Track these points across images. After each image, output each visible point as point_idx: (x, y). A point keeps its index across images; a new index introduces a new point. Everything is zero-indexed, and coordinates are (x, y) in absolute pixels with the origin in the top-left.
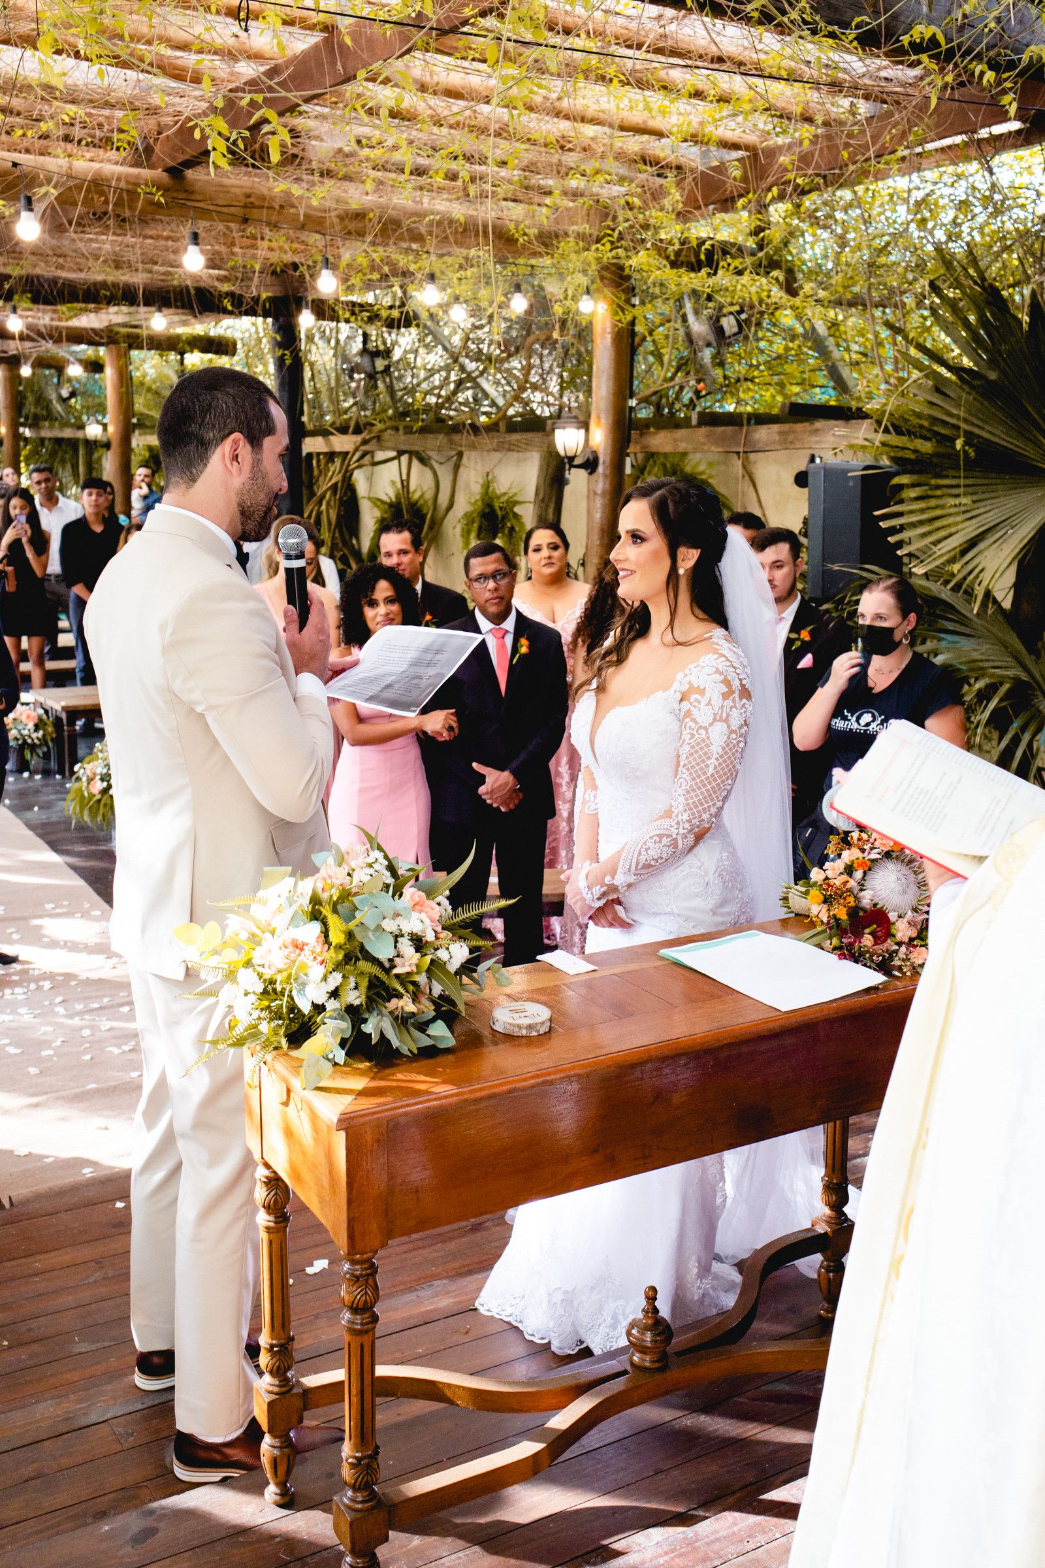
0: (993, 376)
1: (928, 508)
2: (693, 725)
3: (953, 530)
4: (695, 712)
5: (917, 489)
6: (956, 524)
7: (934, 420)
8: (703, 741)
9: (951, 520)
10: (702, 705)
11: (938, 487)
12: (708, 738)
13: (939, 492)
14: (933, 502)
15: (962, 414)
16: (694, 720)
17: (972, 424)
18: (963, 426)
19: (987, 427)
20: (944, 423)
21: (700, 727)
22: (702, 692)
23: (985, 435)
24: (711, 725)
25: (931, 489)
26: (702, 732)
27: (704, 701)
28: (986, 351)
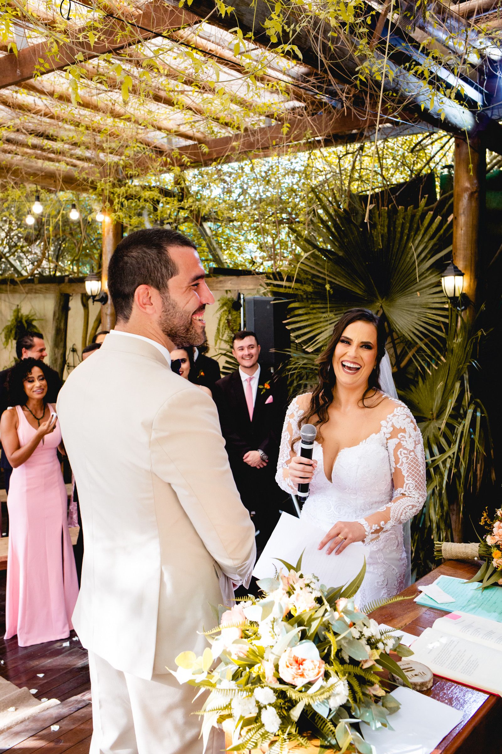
0: (341, 254)
1: (310, 319)
2: (406, 452)
3: (323, 329)
4: (404, 443)
5: (303, 309)
6: (324, 327)
7: (314, 276)
8: (414, 458)
9: (321, 325)
10: (407, 439)
11: (314, 309)
12: (416, 456)
13: (314, 311)
14: (312, 316)
15: (326, 273)
16: (405, 449)
17: (331, 277)
18: (327, 278)
19: (337, 279)
20: (318, 277)
21: (411, 451)
22: (404, 431)
23: (338, 283)
24: (415, 448)
25: (311, 310)
26: (412, 453)
27: (407, 436)
28: (338, 241)
